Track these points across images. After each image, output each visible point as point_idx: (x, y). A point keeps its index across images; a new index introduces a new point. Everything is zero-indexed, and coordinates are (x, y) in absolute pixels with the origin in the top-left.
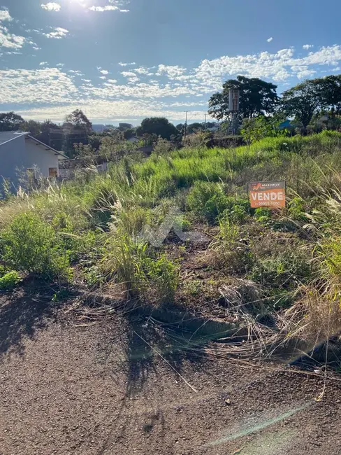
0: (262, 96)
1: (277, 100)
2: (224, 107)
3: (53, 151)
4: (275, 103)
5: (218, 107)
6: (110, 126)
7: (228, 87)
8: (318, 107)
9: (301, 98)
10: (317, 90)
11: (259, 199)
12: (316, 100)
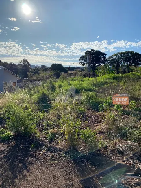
0: (100, 58)
1: (106, 59)
2: (85, 61)
3: (15, 75)
4: (105, 61)
5: (83, 61)
6: (37, 66)
7: (87, 53)
8: (122, 63)
9: (115, 59)
10: (122, 57)
11: (117, 101)
12: (121, 60)
